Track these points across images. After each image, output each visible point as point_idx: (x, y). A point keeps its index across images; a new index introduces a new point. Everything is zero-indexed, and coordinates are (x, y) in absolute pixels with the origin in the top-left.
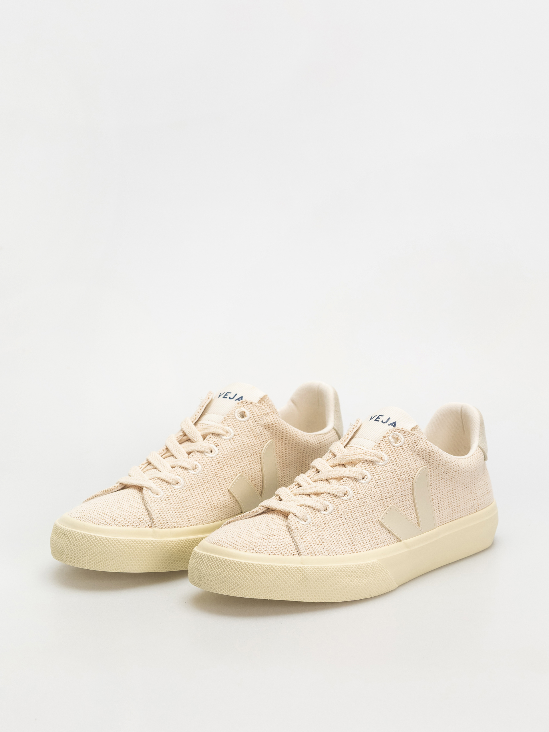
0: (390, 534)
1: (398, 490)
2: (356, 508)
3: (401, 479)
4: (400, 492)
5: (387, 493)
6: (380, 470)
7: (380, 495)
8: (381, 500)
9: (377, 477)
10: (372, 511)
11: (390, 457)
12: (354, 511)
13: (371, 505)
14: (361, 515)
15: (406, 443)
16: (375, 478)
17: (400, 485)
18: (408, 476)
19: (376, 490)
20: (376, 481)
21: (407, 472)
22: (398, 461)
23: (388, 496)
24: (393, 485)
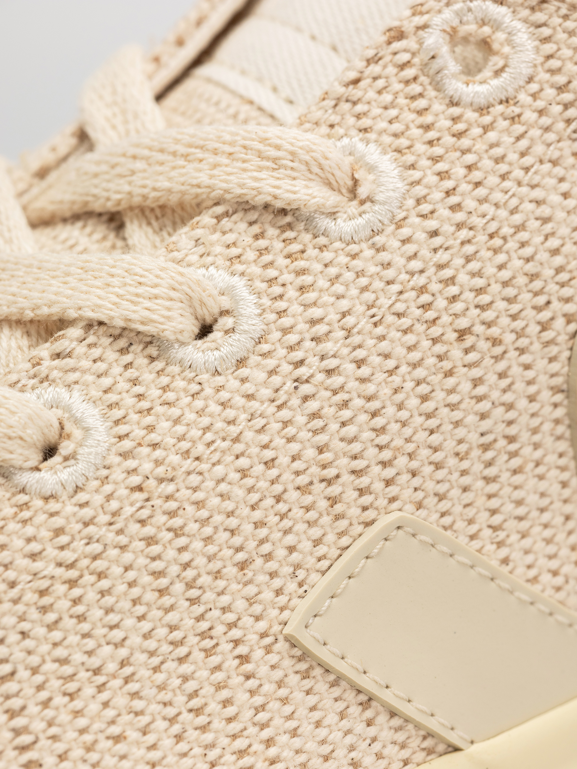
0: (369, 714)
1: (453, 407)
2: (113, 553)
3: (479, 329)
4: (471, 419)
5: (367, 435)
6: (332, 271)
7: (310, 453)
8: (318, 487)
9: (302, 326)
10: (242, 566)
11: (416, 175)
12: (101, 575)
13: (233, 522)
14: (150, 596)
15: (544, 76)
16: (286, 331)
17: (476, 373)
18: (538, 309)
19: (285, 414)
20: (291, 348)
21: (533, 277)
22: (470, 204)
23: (372, 451)
24: (420, 373)
